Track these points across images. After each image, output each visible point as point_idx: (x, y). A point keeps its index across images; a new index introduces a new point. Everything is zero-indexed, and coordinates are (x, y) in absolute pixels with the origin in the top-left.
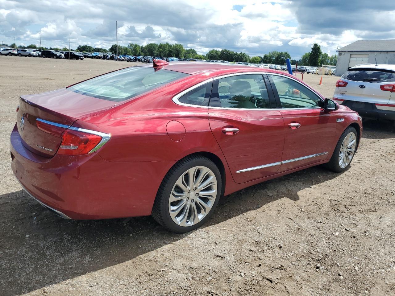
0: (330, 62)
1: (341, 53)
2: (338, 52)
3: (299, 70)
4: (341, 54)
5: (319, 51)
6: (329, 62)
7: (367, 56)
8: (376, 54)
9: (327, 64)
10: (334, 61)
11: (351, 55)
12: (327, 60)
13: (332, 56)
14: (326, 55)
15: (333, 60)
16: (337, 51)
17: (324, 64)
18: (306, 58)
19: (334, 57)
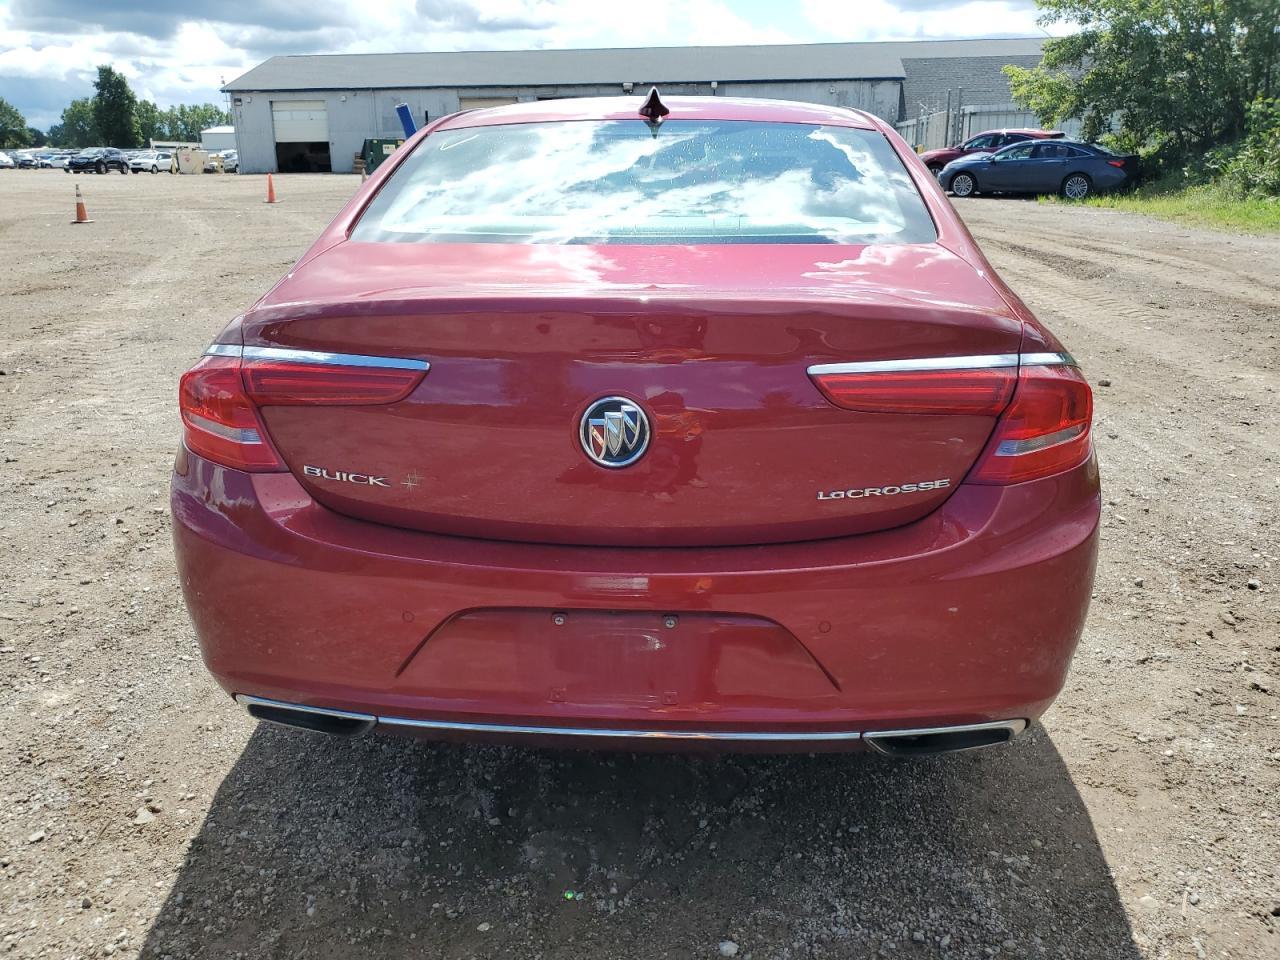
0: (170, 132)
1: (238, 96)
2: (228, 94)
3: (105, 161)
4: (240, 100)
5: (123, 92)
6: (166, 130)
7: (320, 106)
8: (344, 98)
9: (162, 137)
10: (183, 127)
11: (271, 102)
12: (158, 125)
13: (171, 111)
14: (149, 109)
15: (179, 123)
16: (223, 91)
17: (154, 140)
18: (78, 121)
19: (177, 113)
